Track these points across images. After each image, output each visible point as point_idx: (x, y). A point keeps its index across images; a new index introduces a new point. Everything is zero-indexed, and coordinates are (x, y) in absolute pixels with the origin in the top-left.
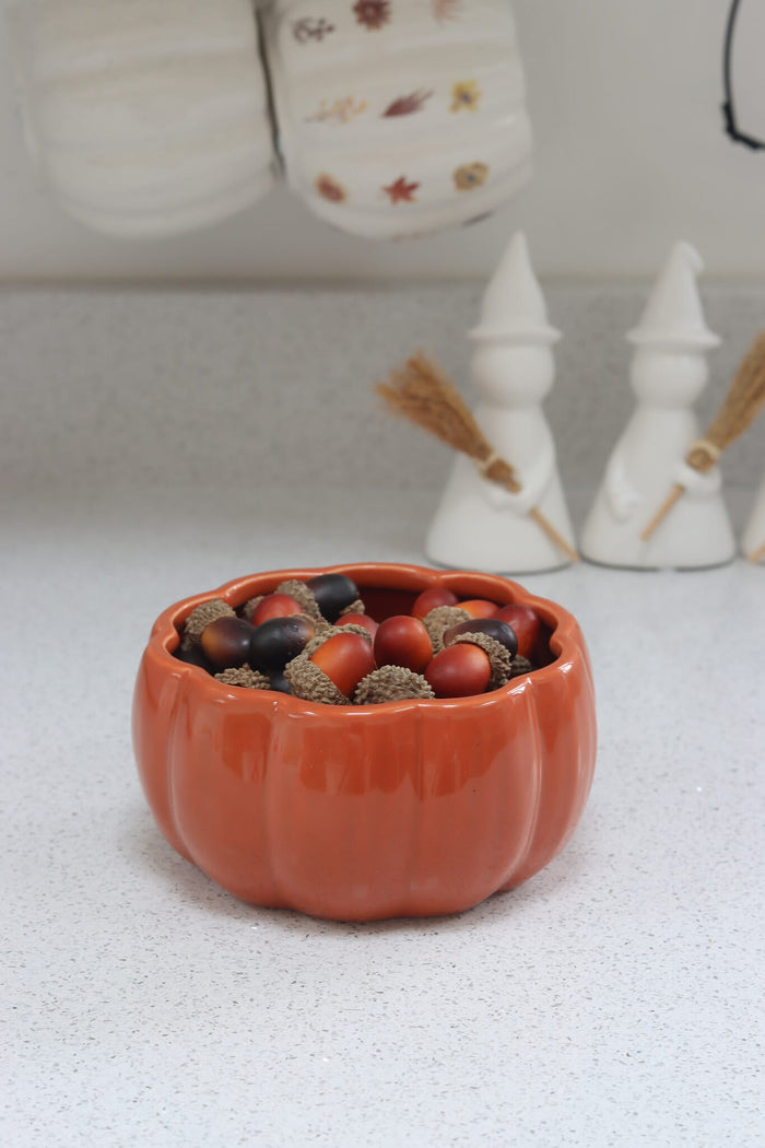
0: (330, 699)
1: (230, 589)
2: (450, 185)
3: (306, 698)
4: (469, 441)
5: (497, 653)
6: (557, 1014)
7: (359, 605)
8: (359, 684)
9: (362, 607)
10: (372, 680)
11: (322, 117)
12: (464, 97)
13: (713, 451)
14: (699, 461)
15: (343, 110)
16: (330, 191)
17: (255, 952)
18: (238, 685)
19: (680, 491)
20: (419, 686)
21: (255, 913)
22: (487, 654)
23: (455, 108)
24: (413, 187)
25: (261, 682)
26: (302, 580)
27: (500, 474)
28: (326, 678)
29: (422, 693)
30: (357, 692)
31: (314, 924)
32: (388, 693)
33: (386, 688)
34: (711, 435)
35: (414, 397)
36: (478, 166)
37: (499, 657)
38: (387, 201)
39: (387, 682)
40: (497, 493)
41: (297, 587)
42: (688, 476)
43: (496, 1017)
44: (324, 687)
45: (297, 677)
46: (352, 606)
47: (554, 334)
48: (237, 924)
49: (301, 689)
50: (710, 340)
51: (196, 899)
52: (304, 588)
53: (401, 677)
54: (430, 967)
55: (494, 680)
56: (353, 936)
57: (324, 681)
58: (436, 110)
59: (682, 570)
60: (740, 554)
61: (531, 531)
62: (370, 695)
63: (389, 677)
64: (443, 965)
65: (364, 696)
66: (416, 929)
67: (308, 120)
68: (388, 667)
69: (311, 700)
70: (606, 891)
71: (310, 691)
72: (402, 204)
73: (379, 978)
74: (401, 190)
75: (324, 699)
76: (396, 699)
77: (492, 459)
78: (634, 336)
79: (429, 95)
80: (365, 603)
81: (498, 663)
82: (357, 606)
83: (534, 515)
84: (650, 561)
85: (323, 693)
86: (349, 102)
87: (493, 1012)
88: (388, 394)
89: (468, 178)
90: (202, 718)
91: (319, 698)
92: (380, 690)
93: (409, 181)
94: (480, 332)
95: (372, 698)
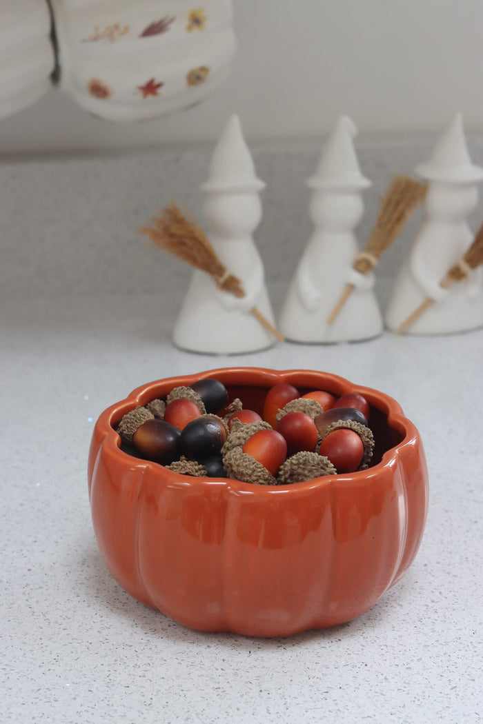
0: (265, 480)
1: (138, 397)
2: (184, 82)
3: (247, 482)
4: (211, 265)
5: (366, 434)
6: (458, 695)
7: (238, 402)
8: (282, 467)
9: (241, 403)
10: (292, 463)
11: (95, 39)
12: (196, 21)
13: (373, 260)
14: (362, 266)
15: (113, 32)
16: (99, 91)
17: (220, 670)
18: (187, 474)
19: (351, 288)
20: (327, 465)
21: (203, 637)
22: (359, 435)
23: (190, 28)
24: (159, 86)
25: (200, 469)
26: (186, 384)
27: (232, 286)
28: (261, 465)
29: (328, 470)
30: (281, 473)
31: (250, 642)
32: (306, 472)
33: (304, 469)
34: (369, 249)
35: (172, 236)
36: (204, 69)
37: (367, 437)
38: (140, 96)
39: (304, 464)
40: (229, 299)
41: (188, 391)
42: (356, 278)
43: (417, 702)
44: (260, 472)
45: (238, 466)
46: (234, 403)
47: (260, 185)
48: (195, 648)
49: (242, 474)
50: (365, 183)
51: (155, 631)
52: (192, 392)
53: (313, 460)
54: (350, 667)
55: (365, 454)
56: (282, 648)
57: (259, 468)
58: (177, 30)
59: (353, 342)
60: (386, 328)
61: (252, 323)
62: (292, 475)
63: (305, 461)
64: (359, 665)
65: (287, 476)
66: (324, 638)
67: (84, 41)
68: (303, 453)
69: (251, 482)
70: (437, 593)
71: (250, 476)
72: (150, 98)
73: (318, 680)
74: (151, 88)
75: (261, 481)
76: (312, 476)
77: (226, 275)
78: (313, 182)
79: (172, 20)
80: (242, 401)
81: (368, 442)
82: (237, 403)
83: (254, 312)
84: (331, 339)
85: (259, 476)
86: (117, 27)
87: (414, 699)
88: (155, 235)
89: (196, 78)
90: (164, 501)
91: (257, 480)
92: (300, 471)
93: (157, 81)
94: (209, 186)
95: (294, 478)
